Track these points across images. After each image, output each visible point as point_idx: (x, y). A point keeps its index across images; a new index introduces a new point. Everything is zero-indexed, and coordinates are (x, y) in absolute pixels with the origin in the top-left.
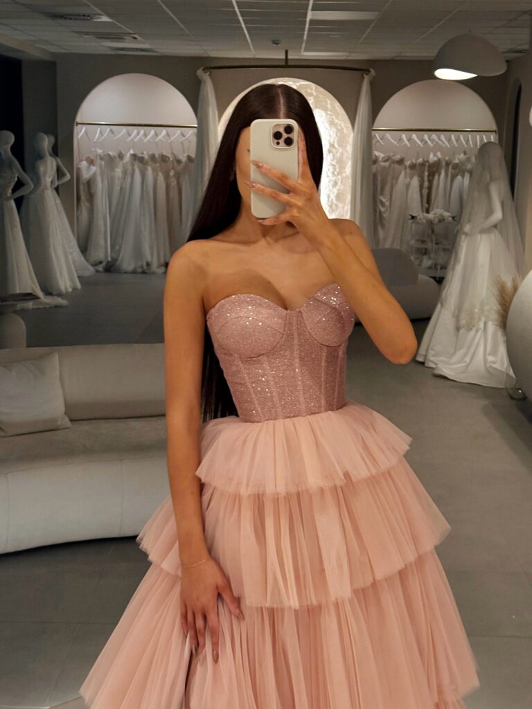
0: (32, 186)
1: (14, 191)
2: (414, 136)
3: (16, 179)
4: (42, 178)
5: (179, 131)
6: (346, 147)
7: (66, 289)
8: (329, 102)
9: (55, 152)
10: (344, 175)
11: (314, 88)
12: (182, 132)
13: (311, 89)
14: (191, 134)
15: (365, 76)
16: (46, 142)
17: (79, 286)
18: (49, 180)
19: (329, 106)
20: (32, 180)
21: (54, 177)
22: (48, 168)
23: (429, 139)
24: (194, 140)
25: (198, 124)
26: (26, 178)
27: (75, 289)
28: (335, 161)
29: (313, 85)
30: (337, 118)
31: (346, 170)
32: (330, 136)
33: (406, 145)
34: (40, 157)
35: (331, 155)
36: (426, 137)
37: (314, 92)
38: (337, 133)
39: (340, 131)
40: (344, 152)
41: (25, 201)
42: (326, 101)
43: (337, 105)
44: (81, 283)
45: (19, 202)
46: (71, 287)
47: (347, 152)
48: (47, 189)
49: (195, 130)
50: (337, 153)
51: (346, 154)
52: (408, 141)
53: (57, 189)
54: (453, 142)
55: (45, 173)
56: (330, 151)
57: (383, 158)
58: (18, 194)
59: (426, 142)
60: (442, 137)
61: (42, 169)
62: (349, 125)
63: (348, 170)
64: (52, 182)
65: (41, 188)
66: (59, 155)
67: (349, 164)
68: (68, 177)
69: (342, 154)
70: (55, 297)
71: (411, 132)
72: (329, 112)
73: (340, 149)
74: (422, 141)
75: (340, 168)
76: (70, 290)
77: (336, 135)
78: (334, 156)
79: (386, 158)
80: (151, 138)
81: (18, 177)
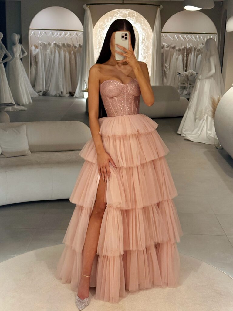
0: (11, 58)
1: (3, 59)
2: (180, 36)
3: (4, 54)
4: (15, 54)
5: (75, 33)
6: (150, 40)
7: (26, 103)
8: (142, 20)
9: (20, 42)
10: (149, 54)
11: (135, 13)
12: (77, 33)
13: (134, 14)
14: (81, 34)
15: (158, 8)
16: (17, 37)
17: (31, 101)
18: (18, 55)
19: (142, 22)
20: (10, 54)
21: (20, 54)
22: (18, 49)
23: (187, 37)
24: (82, 37)
25: (84, 30)
26: (8, 54)
27: (30, 103)
28: (145, 47)
29: (135, 12)
30: (146, 27)
31: (150, 51)
32: (143, 35)
33: (176, 39)
34: (14, 44)
35: (143, 44)
36: (185, 36)
37: (135, 15)
38: (146, 33)
39: (147, 33)
40: (149, 43)
41: (7, 64)
42: (141, 20)
43: (146, 21)
44: (33, 101)
45: (5, 64)
46: (28, 102)
47: (150, 43)
48: (17, 59)
49: (83, 32)
50: (146, 43)
51: (150, 44)
52: (177, 38)
53: (21, 59)
54: (197, 39)
55: (16, 51)
56: (142, 42)
57: (166, 46)
58: (5, 61)
59: (185, 38)
60: (193, 36)
61: (15, 50)
62: (151, 30)
63: (151, 52)
64: (19, 56)
65: (15, 58)
66: (22, 43)
67: (151, 48)
68: (26, 54)
69: (148, 44)
70: (21, 106)
71: (179, 34)
72: (142, 25)
73: (147, 41)
74: (183, 38)
75: (147, 50)
76: (28, 103)
77: (145, 34)
78: (144, 45)
79: (168, 46)
80: (63, 36)
81: (5, 53)
